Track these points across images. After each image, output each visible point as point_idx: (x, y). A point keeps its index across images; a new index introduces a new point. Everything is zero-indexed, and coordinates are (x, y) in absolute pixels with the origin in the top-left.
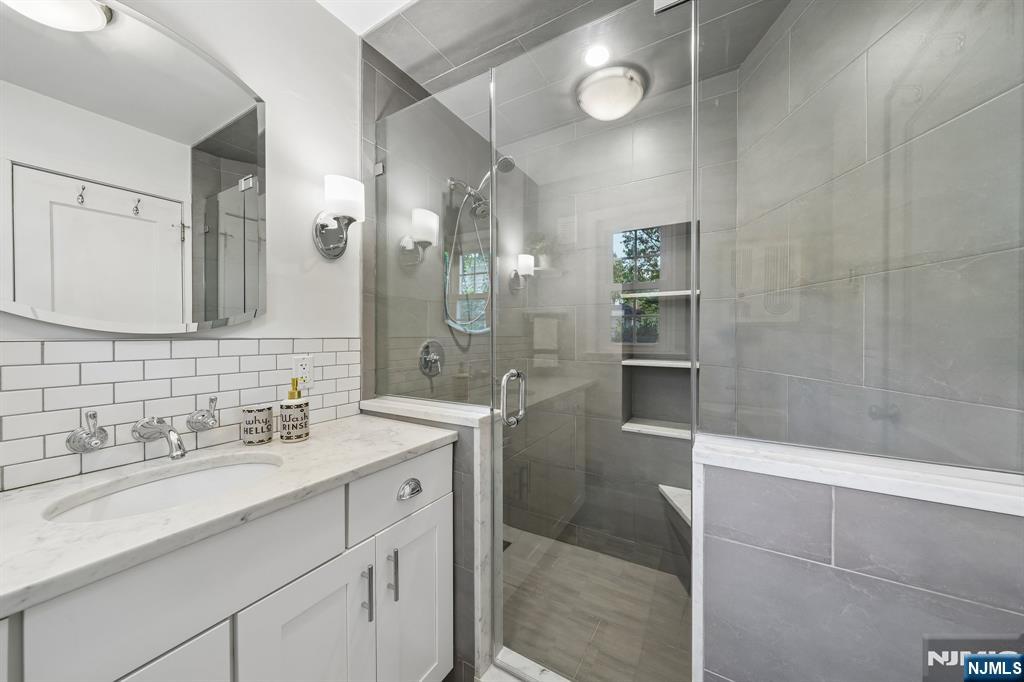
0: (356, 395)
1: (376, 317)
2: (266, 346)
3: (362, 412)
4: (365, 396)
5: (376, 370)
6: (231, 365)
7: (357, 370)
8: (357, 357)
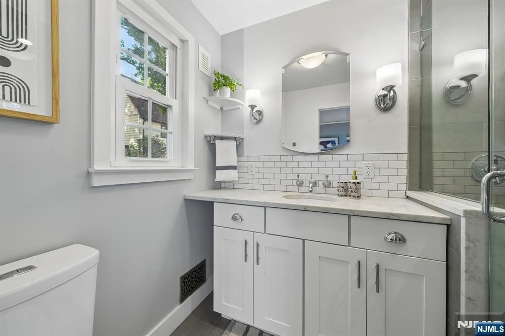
0: (404, 187)
1: (421, 140)
2: (351, 157)
3: (408, 197)
4: (410, 188)
5: (420, 174)
6: (337, 164)
7: (405, 172)
8: (405, 165)
